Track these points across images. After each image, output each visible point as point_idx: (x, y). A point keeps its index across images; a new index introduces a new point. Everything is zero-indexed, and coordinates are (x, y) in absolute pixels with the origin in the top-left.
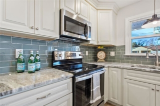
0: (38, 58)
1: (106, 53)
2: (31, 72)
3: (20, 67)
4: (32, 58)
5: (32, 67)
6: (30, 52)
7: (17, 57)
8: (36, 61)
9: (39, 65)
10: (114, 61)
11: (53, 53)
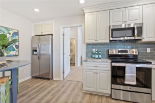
2: (96, 58)
9: (100, 56)
11: (109, 50)
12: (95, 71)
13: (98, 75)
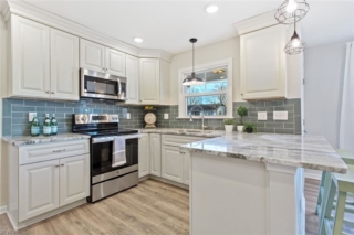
0: (54, 121)
1: (157, 116)
2: (47, 135)
3: (35, 130)
4: (48, 121)
5: (48, 130)
6: (44, 115)
7: (31, 120)
8: (52, 124)
9: (55, 129)
10: (168, 127)
11: (73, 116)
12: (57, 163)
13: (63, 169)
